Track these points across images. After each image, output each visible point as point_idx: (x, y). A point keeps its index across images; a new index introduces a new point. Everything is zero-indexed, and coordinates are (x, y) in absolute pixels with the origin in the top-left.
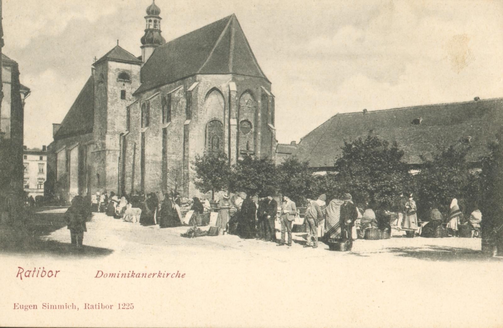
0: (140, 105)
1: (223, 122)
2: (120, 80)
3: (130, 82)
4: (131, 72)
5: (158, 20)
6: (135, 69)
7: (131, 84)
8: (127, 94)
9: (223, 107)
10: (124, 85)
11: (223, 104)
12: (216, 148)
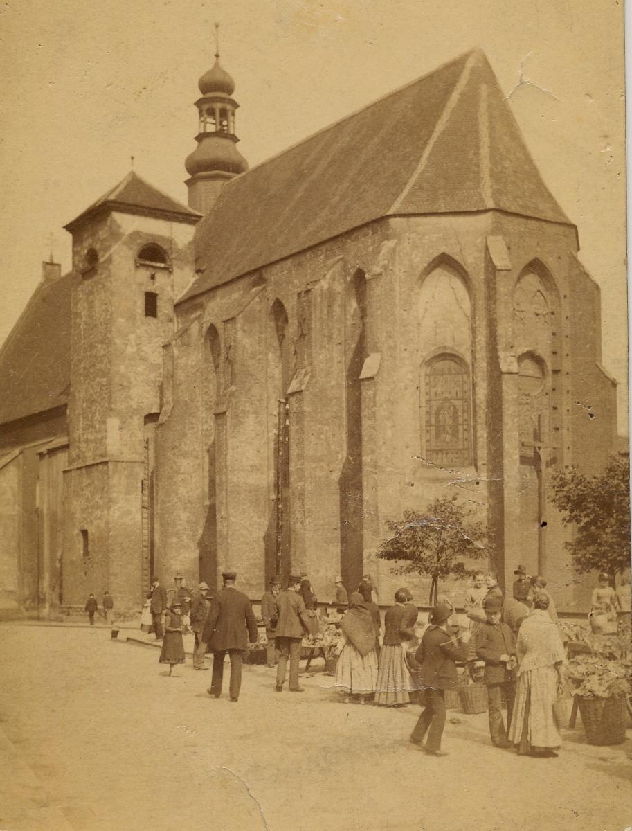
0: (200, 330)
1: (468, 359)
2: (141, 265)
3: (168, 270)
4: (170, 241)
5: (229, 107)
6: (181, 235)
7: (172, 277)
8: (159, 303)
9: (469, 313)
10: (153, 277)
11: (467, 305)
12: (448, 438)
